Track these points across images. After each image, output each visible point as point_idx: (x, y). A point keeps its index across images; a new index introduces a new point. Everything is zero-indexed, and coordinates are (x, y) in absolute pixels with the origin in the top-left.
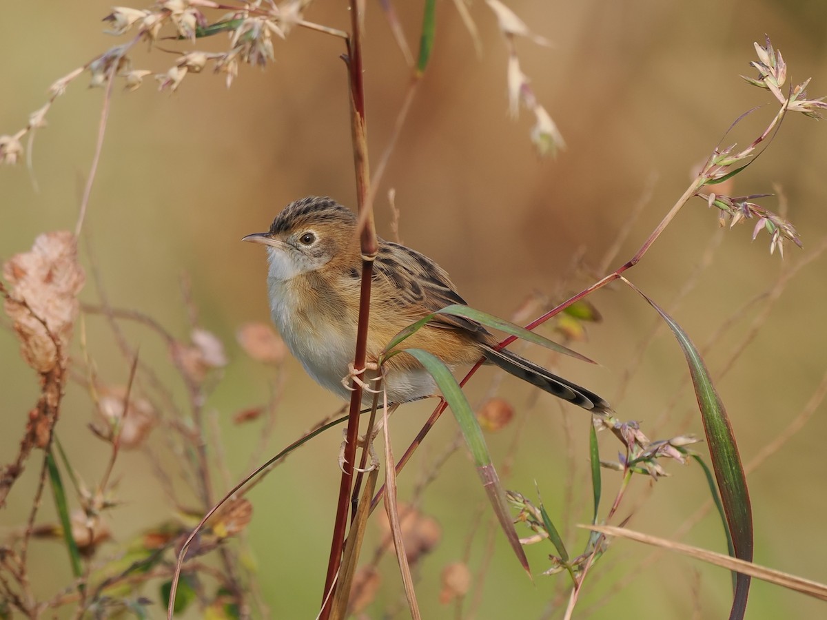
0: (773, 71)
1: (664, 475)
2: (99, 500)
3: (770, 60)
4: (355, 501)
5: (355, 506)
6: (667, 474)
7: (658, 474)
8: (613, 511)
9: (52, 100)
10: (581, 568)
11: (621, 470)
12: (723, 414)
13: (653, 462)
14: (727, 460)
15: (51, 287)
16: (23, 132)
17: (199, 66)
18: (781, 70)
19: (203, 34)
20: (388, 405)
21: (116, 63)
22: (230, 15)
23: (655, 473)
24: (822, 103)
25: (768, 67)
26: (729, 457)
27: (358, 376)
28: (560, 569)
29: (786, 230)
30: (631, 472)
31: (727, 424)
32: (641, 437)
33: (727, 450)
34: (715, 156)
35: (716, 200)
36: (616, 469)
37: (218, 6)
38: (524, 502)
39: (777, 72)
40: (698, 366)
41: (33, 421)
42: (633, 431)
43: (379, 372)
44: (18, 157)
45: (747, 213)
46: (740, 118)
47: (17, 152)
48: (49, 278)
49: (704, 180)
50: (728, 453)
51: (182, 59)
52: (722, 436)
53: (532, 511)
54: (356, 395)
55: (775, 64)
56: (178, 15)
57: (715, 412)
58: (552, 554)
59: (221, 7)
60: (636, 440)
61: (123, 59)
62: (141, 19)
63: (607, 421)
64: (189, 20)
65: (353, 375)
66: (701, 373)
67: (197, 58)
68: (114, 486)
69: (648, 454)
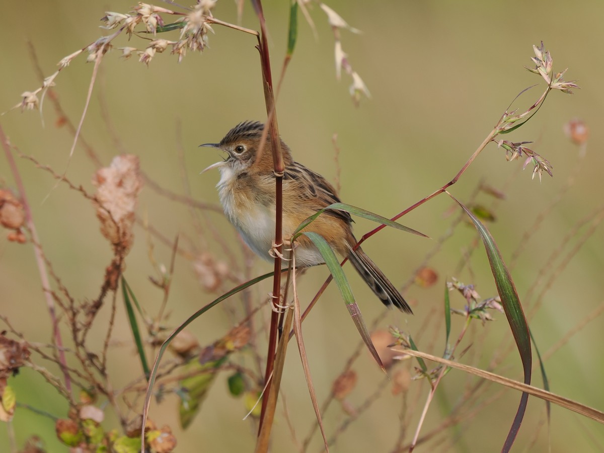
0: (544, 64)
1: (491, 320)
2: (157, 325)
3: (542, 56)
4: (280, 328)
5: (280, 332)
6: (493, 319)
7: (487, 319)
8: (459, 341)
9: (60, 70)
10: (437, 376)
11: (465, 316)
12: (509, 278)
13: (484, 311)
14: (513, 306)
15: (121, 190)
16: (40, 89)
17: (162, 48)
18: (549, 63)
19: (161, 30)
20: (296, 268)
21: (102, 48)
22: (181, 19)
23: (484, 318)
24: (573, 84)
25: (541, 61)
26: (514, 304)
27: (277, 248)
28: (422, 376)
29: (543, 165)
30: (471, 317)
31: (512, 284)
32: (475, 295)
33: (512, 300)
34: (505, 116)
35: (503, 143)
36: (462, 315)
37: (173, 13)
38: (400, 333)
39: (547, 64)
40: (492, 248)
41: (109, 273)
42: (471, 291)
43: (291, 246)
44: (35, 105)
45: (520, 152)
46: (522, 93)
47: (34, 102)
48: (120, 184)
49: (498, 131)
50: (513, 302)
51: (152, 43)
52: (509, 292)
53: (405, 338)
54: (278, 261)
55: (546, 59)
56: (147, 18)
57: (503, 277)
58: (416, 367)
59: (175, 13)
60: (472, 297)
61: (108, 45)
62: (124, 19)
63: (455, 284)
64: (153, 21)
65: (274, 247)
66: (494, 253)
67: (162, 43)
68: (167, 317)
69: (481, 306)
